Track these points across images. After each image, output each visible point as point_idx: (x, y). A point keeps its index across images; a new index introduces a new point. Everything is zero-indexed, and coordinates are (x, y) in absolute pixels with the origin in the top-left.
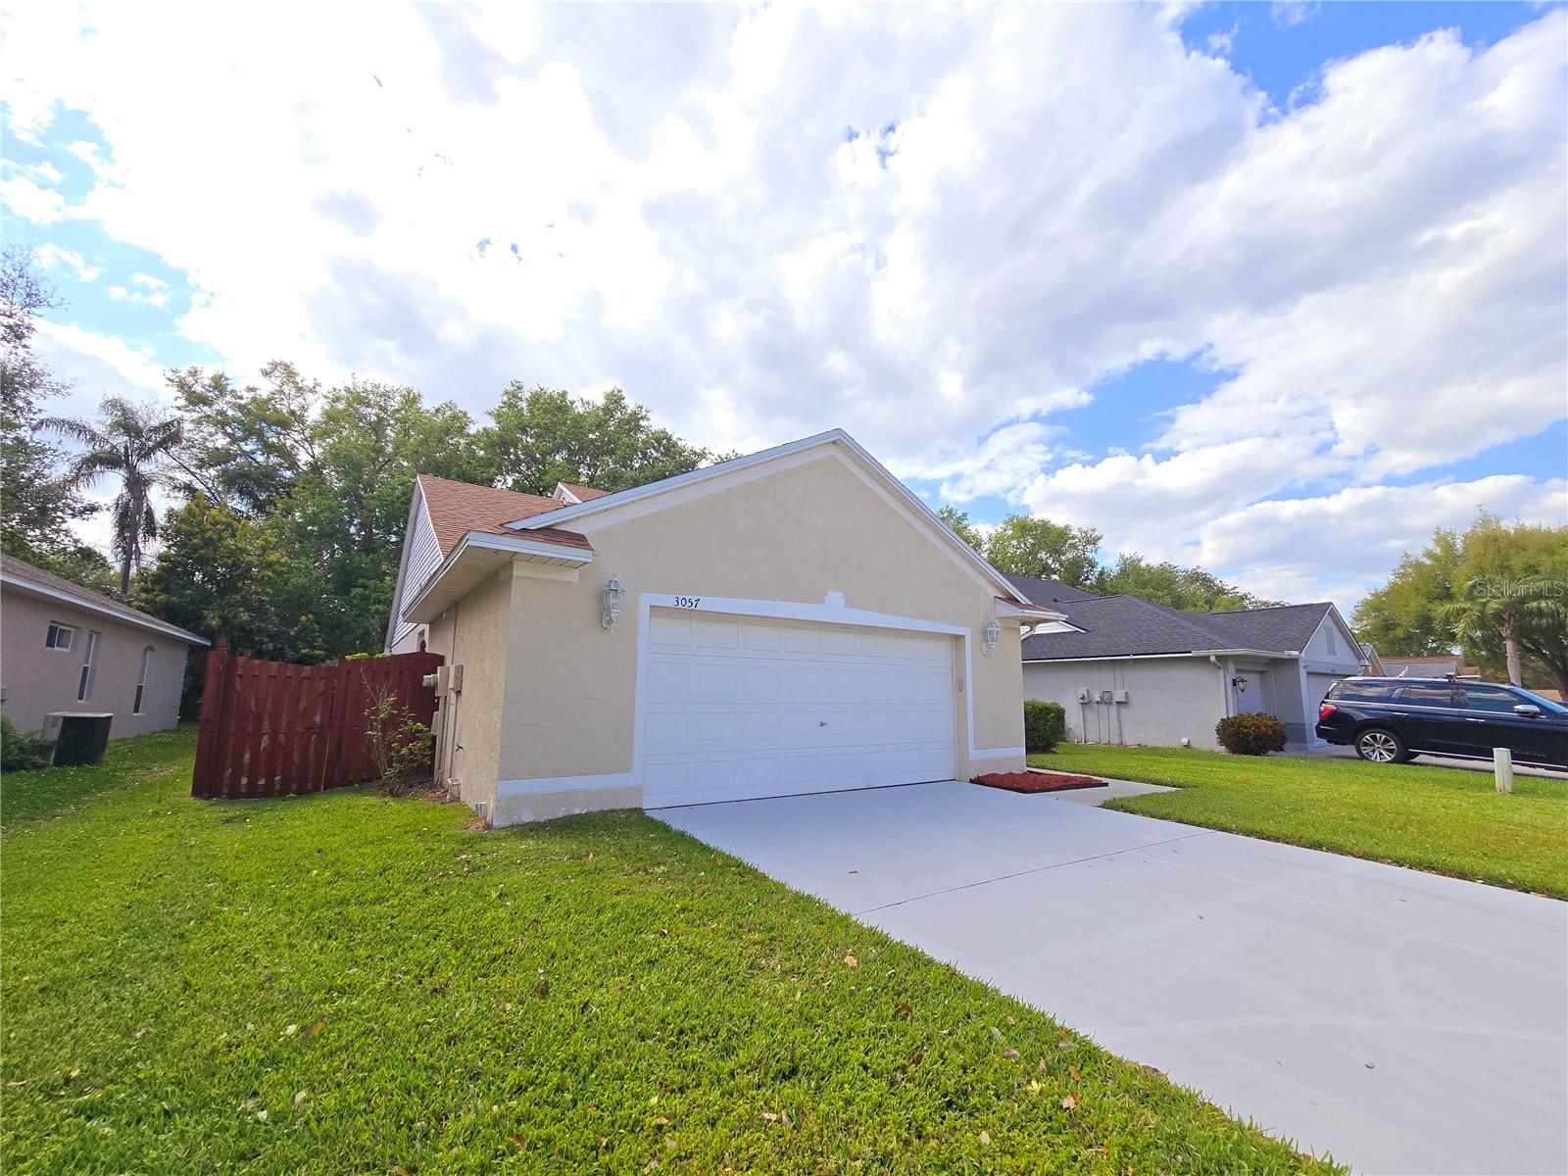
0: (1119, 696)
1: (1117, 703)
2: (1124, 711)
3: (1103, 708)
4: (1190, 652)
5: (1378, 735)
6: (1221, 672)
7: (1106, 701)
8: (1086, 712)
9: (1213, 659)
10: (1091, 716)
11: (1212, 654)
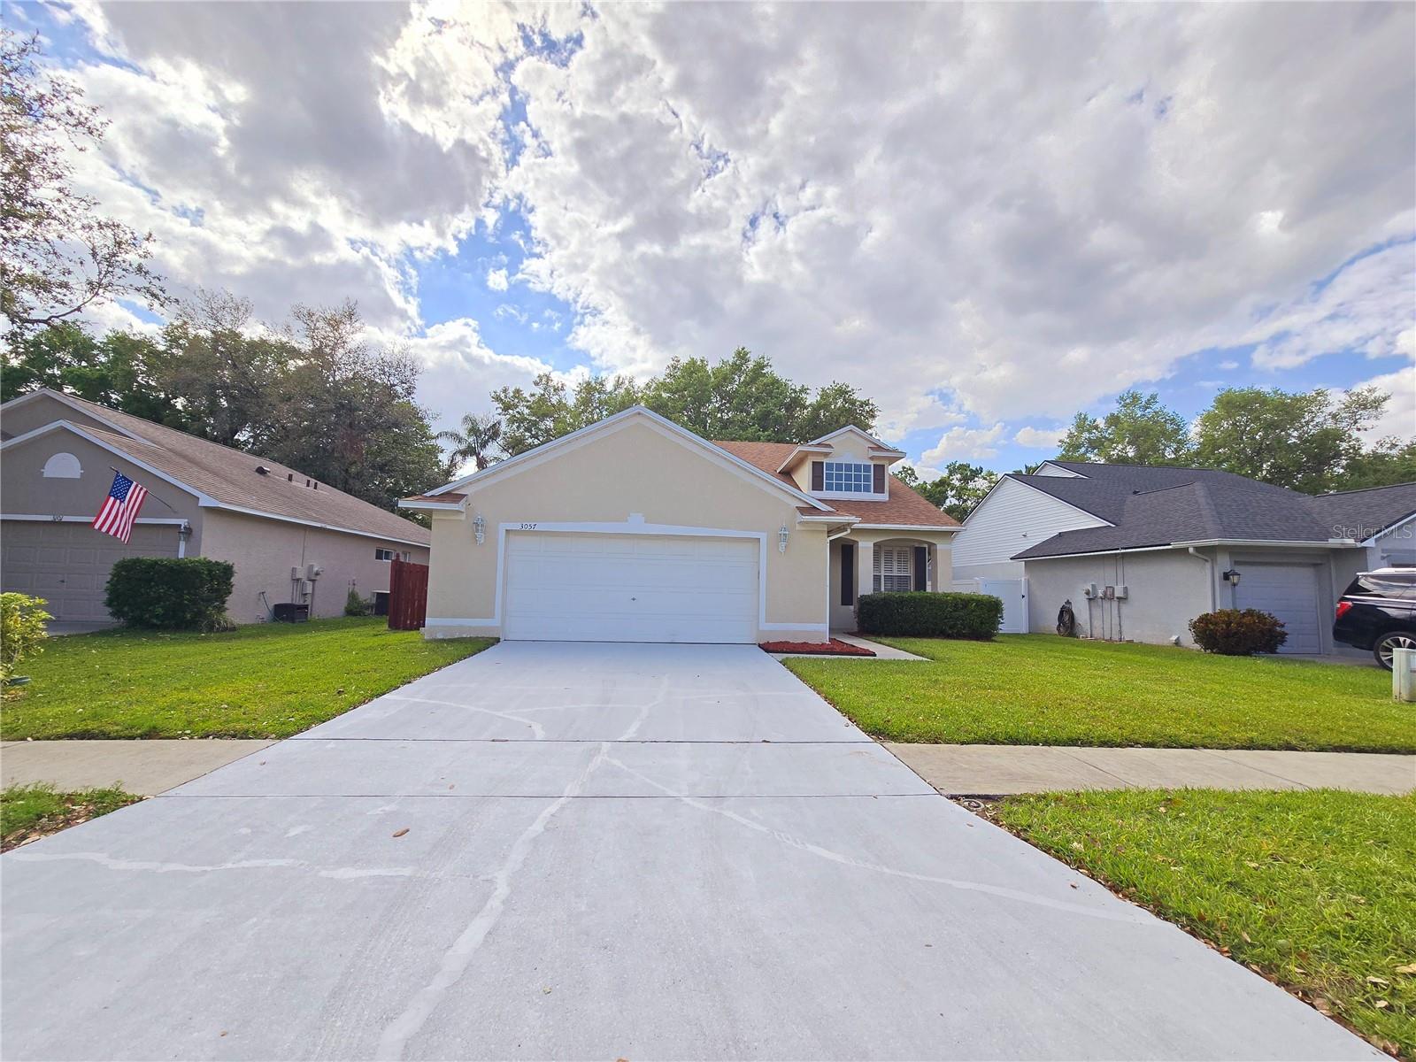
0: (1119, 593)
1: (1118, 598)
2: (1125, 609)
3: (1106, 604)
4: (1169, 545)
5: (1402, 639)
6: (1208, 565)
7: (1109, 596)
8: (1093, 608)
9: (1191, 550)
10: (1097, 612)
11: (1190, 544)
